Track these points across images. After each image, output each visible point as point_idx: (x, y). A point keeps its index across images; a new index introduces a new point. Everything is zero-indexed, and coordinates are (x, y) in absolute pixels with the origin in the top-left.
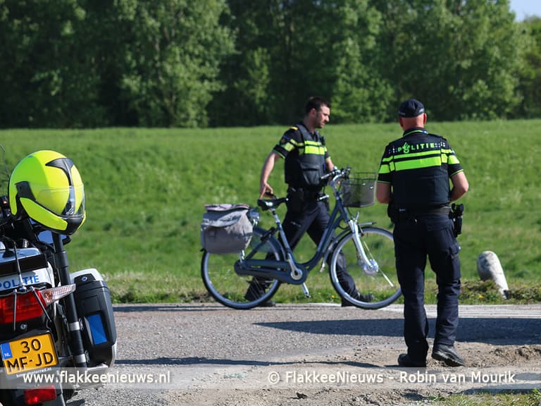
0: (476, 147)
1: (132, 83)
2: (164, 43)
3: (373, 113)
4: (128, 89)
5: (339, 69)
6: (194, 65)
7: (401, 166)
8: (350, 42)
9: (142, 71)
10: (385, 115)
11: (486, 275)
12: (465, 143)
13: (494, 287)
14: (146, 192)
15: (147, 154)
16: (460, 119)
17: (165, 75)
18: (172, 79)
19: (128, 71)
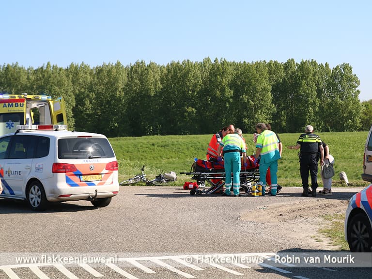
0: (348, 140)
1: (246, 121)
2: (255, 109)
3: (318, 129)
4: (245, 122)
5: (307, 116)
6: (264, 115)
7: (304, 141)
8: (311, 108)
9: (249, 117)
10: (321, 130)
11: (342, 179)
12: (344, 138)
13: (344, 182)
14: (249, 153)
15: (249, 142)
16: (343, 131)
17: (256, 118)
18: (257, 119)
19: (245, 117)
